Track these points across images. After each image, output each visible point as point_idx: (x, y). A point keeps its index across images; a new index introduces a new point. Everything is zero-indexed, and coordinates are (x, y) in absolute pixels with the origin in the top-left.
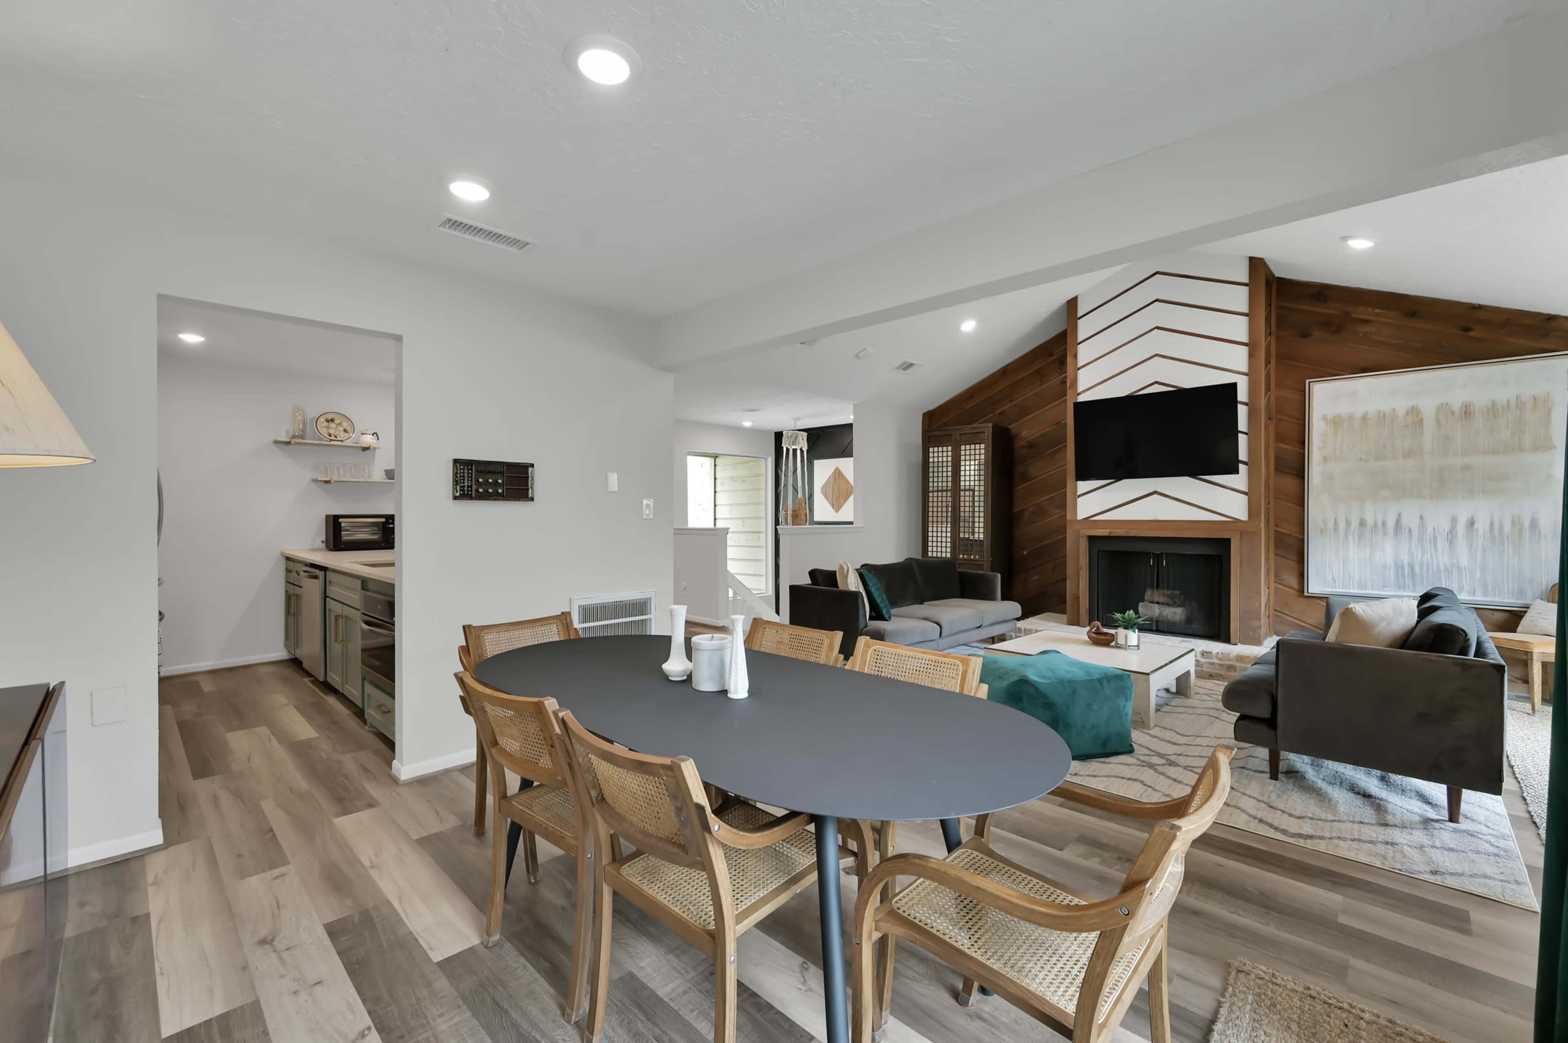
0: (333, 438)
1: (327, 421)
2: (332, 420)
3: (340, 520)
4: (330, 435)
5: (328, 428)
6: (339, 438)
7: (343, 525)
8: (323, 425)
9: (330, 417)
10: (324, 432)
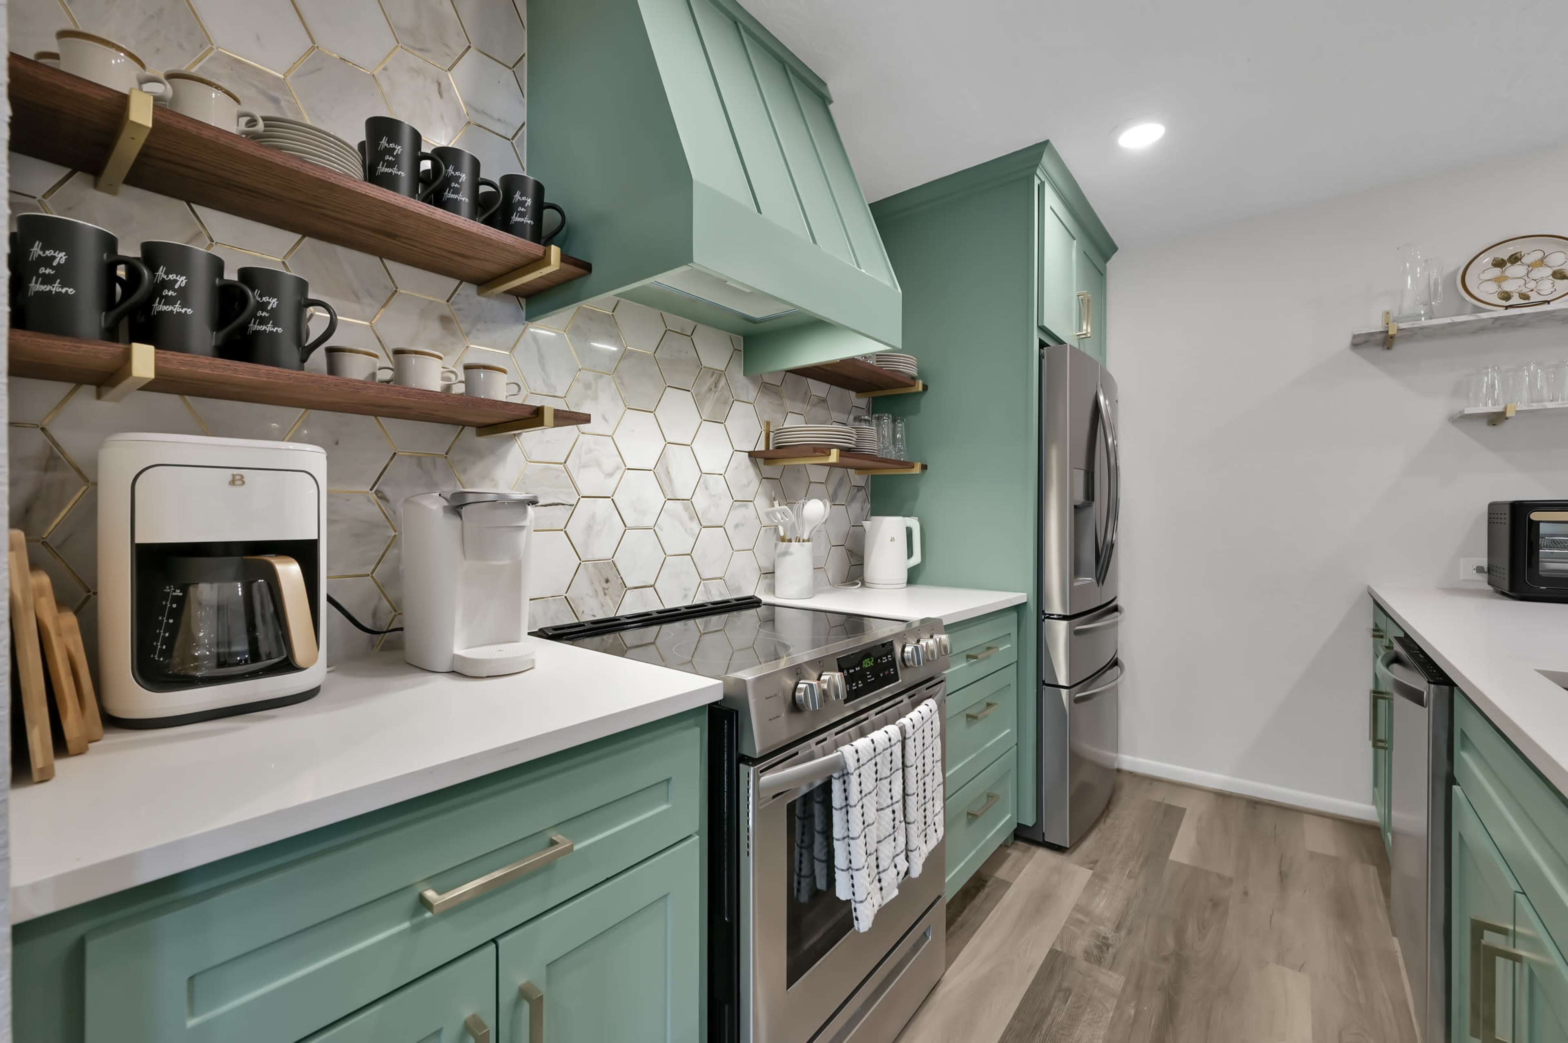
0: (1515, 300)
1: (1499, 264)
2: (1515, 259)
3: (1535, 516)
4: (1506, 296)
5: (1498, 280)
6: (1534, 298)
7: (1544, 529)
8: (1485, 276)
9: (1504, 253)
10: (1488, 291)
